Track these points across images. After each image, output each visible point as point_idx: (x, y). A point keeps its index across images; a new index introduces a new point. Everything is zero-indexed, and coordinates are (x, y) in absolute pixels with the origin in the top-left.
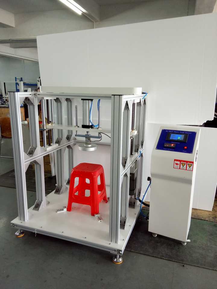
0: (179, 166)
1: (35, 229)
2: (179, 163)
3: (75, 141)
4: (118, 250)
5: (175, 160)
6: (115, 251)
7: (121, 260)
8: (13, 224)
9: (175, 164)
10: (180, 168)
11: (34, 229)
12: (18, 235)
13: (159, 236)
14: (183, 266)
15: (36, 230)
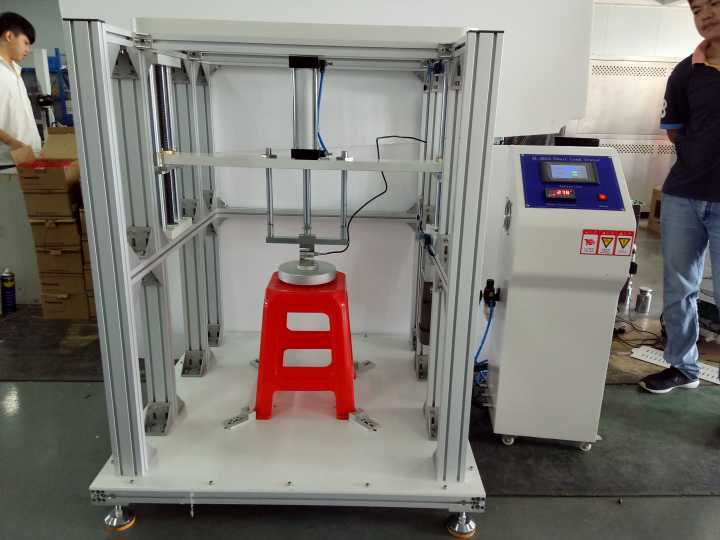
0: (594, 246)
1: (189, 493)
2: (594, 237)
3: (223, 210)
4: (473, 499)
5: (586, 232)
6: (464, 502)
7: (472, 524)
8: (98, 492)
9: (585, 242)
10: (597, 253)
11: (185, 495)
12: (115, 524)
13: (521, 441)
14: (619, 502)
15: (192, 495)
